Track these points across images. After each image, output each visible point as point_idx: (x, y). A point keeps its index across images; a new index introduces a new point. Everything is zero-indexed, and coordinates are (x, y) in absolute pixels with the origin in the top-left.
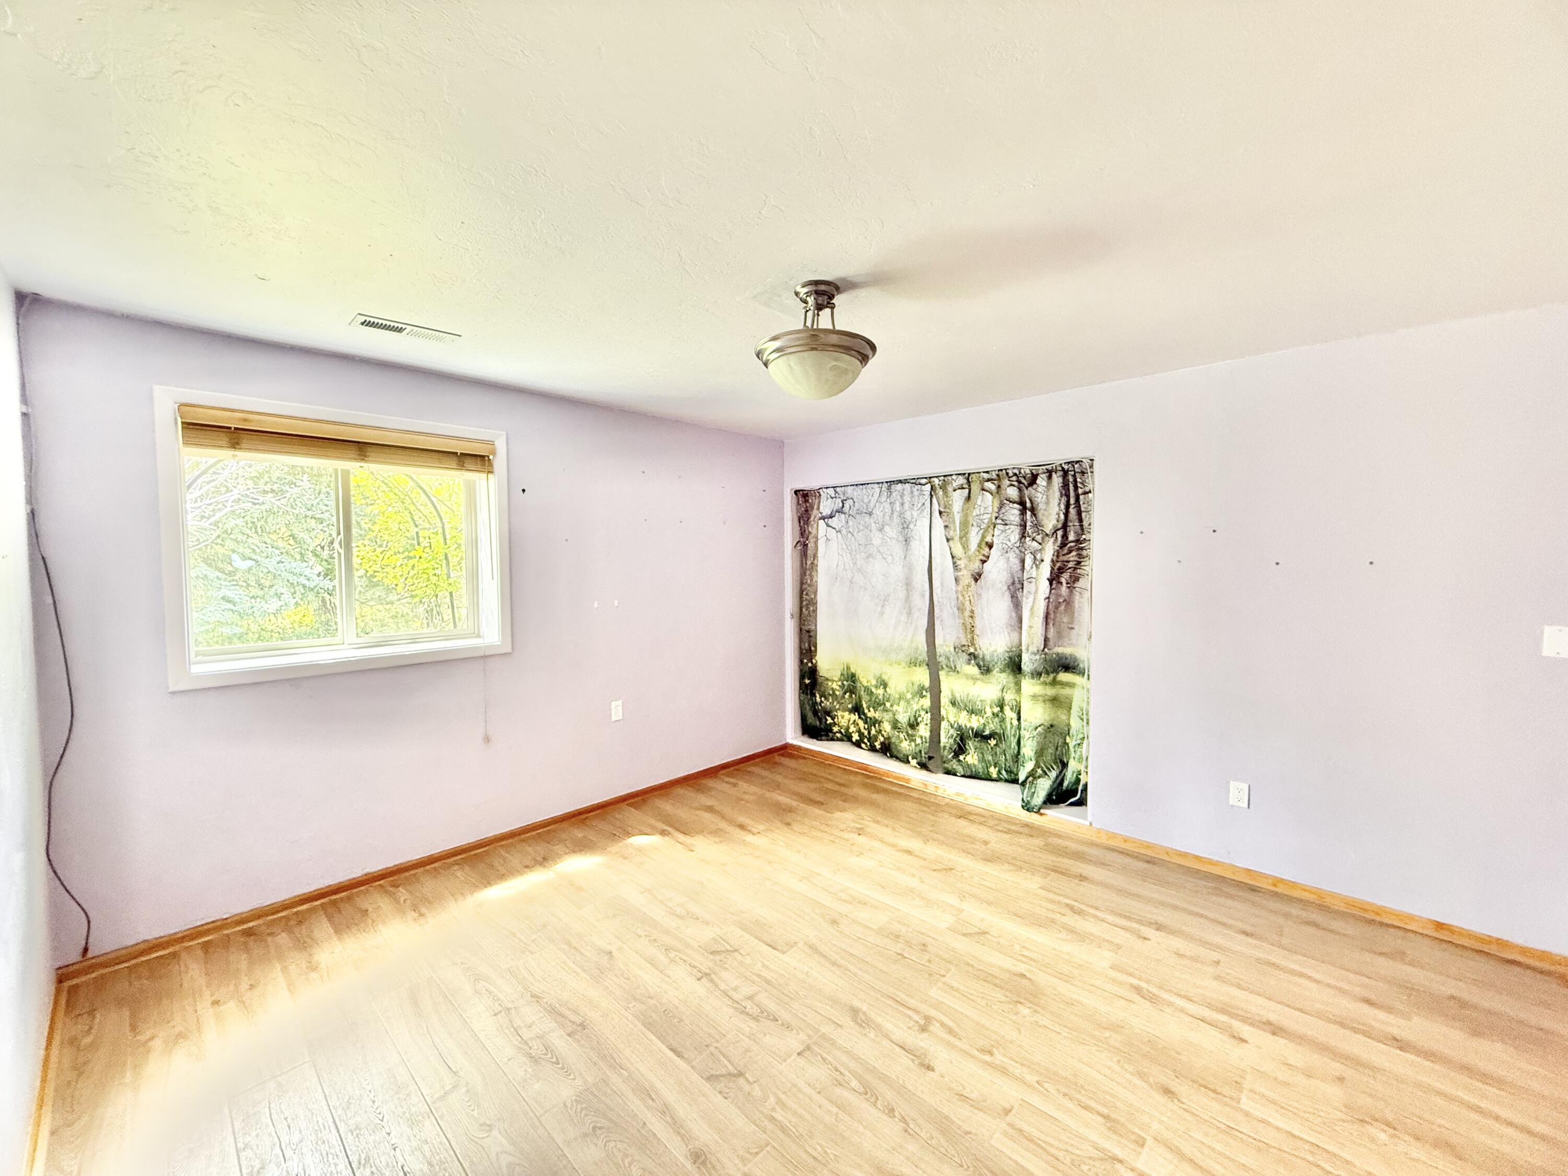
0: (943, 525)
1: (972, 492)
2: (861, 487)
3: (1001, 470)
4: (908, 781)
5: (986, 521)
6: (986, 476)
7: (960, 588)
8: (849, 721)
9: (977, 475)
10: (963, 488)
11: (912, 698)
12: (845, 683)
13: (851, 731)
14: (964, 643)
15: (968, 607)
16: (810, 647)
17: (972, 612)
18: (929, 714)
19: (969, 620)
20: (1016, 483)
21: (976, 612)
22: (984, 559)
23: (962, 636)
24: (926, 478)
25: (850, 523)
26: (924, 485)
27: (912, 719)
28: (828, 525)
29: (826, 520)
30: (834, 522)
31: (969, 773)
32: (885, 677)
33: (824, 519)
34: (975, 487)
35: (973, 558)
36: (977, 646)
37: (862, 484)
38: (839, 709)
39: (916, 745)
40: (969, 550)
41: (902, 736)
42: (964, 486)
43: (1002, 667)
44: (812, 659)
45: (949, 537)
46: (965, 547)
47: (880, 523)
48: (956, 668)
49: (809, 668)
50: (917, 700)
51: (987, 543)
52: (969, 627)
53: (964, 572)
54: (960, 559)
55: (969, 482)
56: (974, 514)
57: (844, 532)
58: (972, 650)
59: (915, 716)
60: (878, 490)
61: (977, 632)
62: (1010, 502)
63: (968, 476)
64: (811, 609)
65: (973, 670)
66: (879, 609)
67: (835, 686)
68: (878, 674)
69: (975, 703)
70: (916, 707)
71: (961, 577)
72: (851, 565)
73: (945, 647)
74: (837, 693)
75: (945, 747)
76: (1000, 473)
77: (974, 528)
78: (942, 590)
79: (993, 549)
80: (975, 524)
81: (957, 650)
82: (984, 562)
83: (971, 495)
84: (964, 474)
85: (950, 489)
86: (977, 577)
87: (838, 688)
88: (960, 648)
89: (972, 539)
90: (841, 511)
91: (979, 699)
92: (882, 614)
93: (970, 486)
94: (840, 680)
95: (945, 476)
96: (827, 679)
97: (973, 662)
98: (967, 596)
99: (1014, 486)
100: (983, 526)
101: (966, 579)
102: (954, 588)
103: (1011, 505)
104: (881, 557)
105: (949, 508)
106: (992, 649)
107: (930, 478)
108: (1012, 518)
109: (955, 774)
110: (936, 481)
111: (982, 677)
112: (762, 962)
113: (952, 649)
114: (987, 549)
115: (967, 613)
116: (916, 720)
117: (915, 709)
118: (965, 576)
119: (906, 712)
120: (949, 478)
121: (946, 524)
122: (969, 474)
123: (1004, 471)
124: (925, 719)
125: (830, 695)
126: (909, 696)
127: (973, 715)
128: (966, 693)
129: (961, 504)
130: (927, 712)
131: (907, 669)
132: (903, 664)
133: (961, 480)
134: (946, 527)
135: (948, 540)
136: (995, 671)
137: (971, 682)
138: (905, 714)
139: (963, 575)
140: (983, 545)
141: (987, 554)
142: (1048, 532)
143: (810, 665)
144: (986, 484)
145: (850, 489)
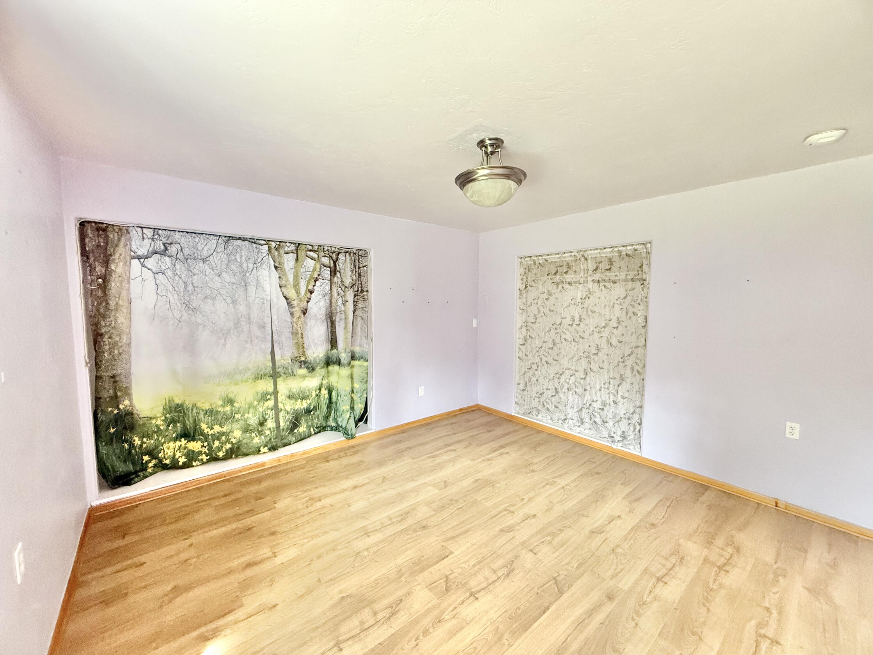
0: (278, 276)
1: (299, 256)
2: (194, 235)
3: (320, 246)
4: (263, 464)
5: (308, 276)
6: (310, 248)
7: (295, 320)
8: (175, 449)
9: (305, 246)
10: (293, 253)
11: (258, 404)
12: (168, 416)
13: (177, 457)
14: (296, 356)
15: (300, 332)
16: (116, 393)
17: (302, 334)
18: (273, 411)
19: (301, 340)
20: (328, 255)
21: (304, 334)
22: (308, 300)
23: (295, 351)
24: (265, 240)
25: (178, 266)
26: (262, 245)
27: (261, 419)
28: (143, 266)
29: (142, 260)
30: (151, 262)
31: (299, 439)
32: (231, 396)
33: (139, 259)
34: (301, 253)
35: (303, 299)
36: (307, 356)
37: (195, 233)
38: (164, 442)
39: (266, 437)
40: (300, 294)
41: (253, 435)
42: (294, 251)
43: (322, 365)
44: (118, 406)
45: (281, 285)
46: (298, 292)
47: (219, 270)
48: (293, 372)
49: (116, 415)
50: (262, 403)
51: (309, 290)
52: (301, 344)
53: (297, 309)
54: (294, 300)
55: (297, 250)
56: (302, 271)
57: (170, 273)
58: (303, 359)
59: (263, 416)
60: (214, 242)
61: (305, 345)
62: (324, 266)
63: (298, 245)
64: (116, 352)
65: (303, 371)
66: (223, 341)
67: (159, 422)
68: (224, 395)
69: (305, 392)
70: (261, 410)
71: (295, 312)
72: (180, 305)
73: (283, 361)
74: (162, 428)
75: (283, 430)
76: (320, 247)
77: (302, 280)
78: (278, 322)
79: (313, 294)
80: (303, 277)
81: (293, 361)
82: (308, 302)
83: (299, 258)
84: (295, 243)
85: (282, 251)
86: (305, 312)
87: (162, 423)
88: (294, 359)
89: (302, 287)
90: (164, 253)
91: (307, 389)
92: (225, 345)
93: (297, 252)
94: (163, 415)
95: (280, 242)
96: (151, 418)
97: (303, 366)
98: (298, 324)
99: (327, 257)
100: (307, 279)
101: (297, 312)
102: (290, 320)
103: (325, 268)
104: (221, 298)
105: (282, 265)
106: (315, 356)
107: (268, 241)
108: (327, 276)
109: (290, 444)
110: (274, 244)
111: (311, 374)
112: (462, 563)
113: (290, 361)
114: (309, 294)
115: (300, 336)
116: (265, 418)
117: (261, 411)
118: (297, 311)
119: (255, 416)
120: (284, 244)
121: (280, 275)
122: (299, 244)
123: (322, 247)
124: (271, 416)
125: (155, 432)
126: (256, 403)
127: (304, 400)
128: (300, 387)
129: (294, 263)
130: (272, 410)
131: (254, 383)
132: (251, 381)
133: (293, 247)
134: (280, 277)
135: (280, 287)
136: (318, 369)
137: (302, 379)
138: (255, 418)
139: (296, 311)
140: (307, 292)
141: (309, 297)
142: (347, 286)
143: (116, 412)
144: (308, 252)
145: (177, 235)
